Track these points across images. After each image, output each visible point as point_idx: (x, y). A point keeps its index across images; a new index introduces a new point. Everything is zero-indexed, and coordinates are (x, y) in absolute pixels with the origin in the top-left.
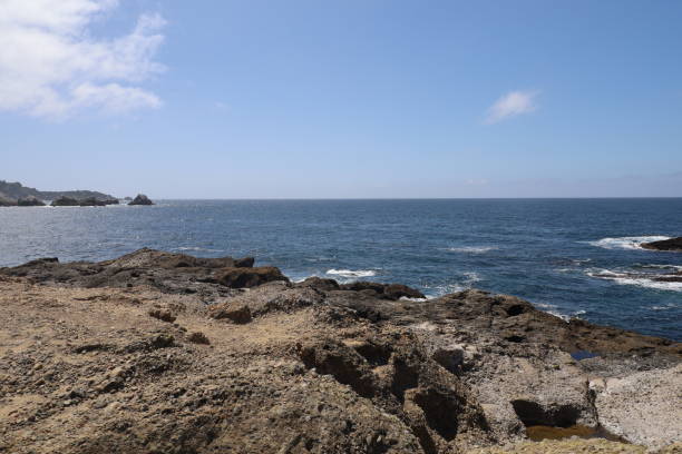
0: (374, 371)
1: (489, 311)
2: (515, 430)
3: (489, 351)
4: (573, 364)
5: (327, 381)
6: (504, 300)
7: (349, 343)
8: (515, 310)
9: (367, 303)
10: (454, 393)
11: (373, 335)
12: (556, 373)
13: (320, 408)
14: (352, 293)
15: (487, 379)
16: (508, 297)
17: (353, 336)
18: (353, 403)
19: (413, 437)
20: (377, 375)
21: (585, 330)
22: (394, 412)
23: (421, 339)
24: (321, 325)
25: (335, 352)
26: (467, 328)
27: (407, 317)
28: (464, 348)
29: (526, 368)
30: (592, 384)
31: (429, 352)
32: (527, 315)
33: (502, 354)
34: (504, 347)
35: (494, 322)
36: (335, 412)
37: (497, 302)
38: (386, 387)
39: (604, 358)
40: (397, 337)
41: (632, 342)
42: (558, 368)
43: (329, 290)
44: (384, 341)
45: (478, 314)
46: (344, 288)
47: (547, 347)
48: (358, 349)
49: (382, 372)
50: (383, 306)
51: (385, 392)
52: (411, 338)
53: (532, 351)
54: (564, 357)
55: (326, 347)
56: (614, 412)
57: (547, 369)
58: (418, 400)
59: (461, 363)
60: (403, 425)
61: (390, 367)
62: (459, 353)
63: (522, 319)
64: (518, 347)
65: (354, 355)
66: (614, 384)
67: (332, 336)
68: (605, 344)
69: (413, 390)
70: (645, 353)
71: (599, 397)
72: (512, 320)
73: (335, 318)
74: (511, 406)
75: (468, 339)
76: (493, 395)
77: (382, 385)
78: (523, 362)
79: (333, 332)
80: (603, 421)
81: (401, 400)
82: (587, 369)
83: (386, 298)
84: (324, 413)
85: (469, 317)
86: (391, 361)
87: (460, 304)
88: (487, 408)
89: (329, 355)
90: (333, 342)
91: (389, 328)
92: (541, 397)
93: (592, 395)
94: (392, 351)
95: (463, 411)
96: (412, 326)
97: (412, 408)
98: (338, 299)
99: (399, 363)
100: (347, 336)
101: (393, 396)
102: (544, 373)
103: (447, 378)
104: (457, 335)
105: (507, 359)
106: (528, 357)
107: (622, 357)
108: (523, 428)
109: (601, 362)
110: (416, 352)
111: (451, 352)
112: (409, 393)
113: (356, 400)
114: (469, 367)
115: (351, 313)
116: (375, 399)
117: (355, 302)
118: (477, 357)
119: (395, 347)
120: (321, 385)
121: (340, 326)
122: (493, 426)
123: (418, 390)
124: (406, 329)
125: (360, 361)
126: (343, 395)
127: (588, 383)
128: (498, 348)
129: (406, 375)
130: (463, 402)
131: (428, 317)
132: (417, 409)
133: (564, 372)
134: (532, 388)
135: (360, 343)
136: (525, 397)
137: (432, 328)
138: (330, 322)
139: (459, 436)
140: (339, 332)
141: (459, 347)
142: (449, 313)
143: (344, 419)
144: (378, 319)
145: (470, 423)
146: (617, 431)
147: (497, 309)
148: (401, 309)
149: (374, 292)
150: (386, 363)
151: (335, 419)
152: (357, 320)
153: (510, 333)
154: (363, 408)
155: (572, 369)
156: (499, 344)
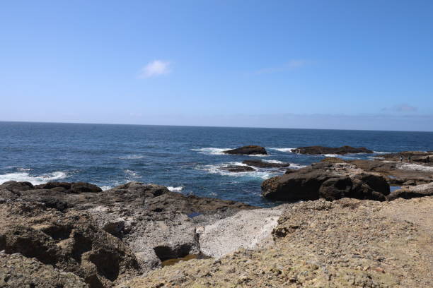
0: (58, 245)
1: (143, 194)
2: (155, 265)
3: (141, 219)
4: (189, 220)
5: (16, 258)
6: (152, 187)
7: (37, 227)
8: (158, 193)
9: (56, 197)
10: (116, 249)
11: (58, 219)
12: (180, 227)
13: (6, 280)
14: (44, 191)
15: (139, 237)
16: (154, 185)
17: (41, 222)
18: (37, 270)
19: (84, 283)
20: (60, 247)
21: (195, 200)
22: (72, 271)
23: (95, 218)
24: (13, 217)
25: (25, 236)
26: (128, 207)
27: (88, 204)
28: (125, 220)
29: (163, 226)
30: (197, 230)
31: (101, 225)
32: (165, 195)
33: (149, 220)
34: (150, 216)
35: (146, 201)
36: (20, 280)
37: (148, 189)
38: (67, 254)
39: (204, 215)
40: (77, 218)
41: (218, 204)
42: (180, 224)
43: (25, 190)
44: (66, 222)
45: (136, 197)
46: (38, 187)
47: (175, 213)
48: (45, 231)
49: (64, 244)
50: (69, 198)
51: (66, 258)
52: (87, 218)
53: (167, 216)
54: (184, 217)
55: (17, 233)
56: (208, 244)
57: (174, 225)
58: (91, 259)
59: (123, 229)
60: (77, 277)
61: (71, 240)
62: (122, 223)
63: (162, 198)
64: (159, 215)
65: (41, 236)
66: (209, 228)
67: (22, 224)
68: (205, 207)
69: (88, 253)
70: (223, 210)
71: (201, 237)
72: (156, 199)
73: (26, 210)
74: (153, 251)
75: (128, 214)
76: (143, 246)
77: (63, 253)
78: (161, 223)
79: (23, 221)
80: (202, 249)
81: (79, 261)
82: (196, 222)
83: (73, 192)
84: (10, 282)
85: (130, 200)
86: (72, 235)
87: (125, 192)
88: (138, 255)
89: (19, 239)
90: (23, 228)
91: (72, 213)
92: (171, 243)
93: (197, 236)
94: (73, 228)
95: (123, 260)
96: (90, 210)
97: (87, 265)
98: (32, 196)
99: (77, 236)
100: (36, 222)
101: (73, 259)
102: (173, 229)
103: (113, 240)
104: (121, 212)
105: (152, 223)
106: (164, 220)
107: (213, 213)
108: (160, 263)
109: (202, 217)
110: (91, 227)
111: (117, 223)
112: (85, 255)
113: (40, 268)
114: (128, 232)
115: (39, 205)
116: (58, 265)
117: (45, 197)
118: (133, 224)
119: (75, 225)
120: (9, 262)
121: (30, 216)
122: (142, 266)
123: (92, 252)
124: (84, 212)
125: (46, 239)
126: (29, 266)
127: (195, 230)
128: (147, 217)
129: (82, 243)
130: (123, 254)
131: (102, 203)
132: (91, 265)
133: (183, 226)
134: (166, 238)
135: (46, 226)
136: (162, 244)
137: (104, 209)
138: (21, 214)
139: (120, 276)
140: (29, 220)
141: (122, 219)
142: (117, 198)
143: (28, 283)
144: (64, 208)
145: (127, 267)
146: (208, 254)
147: (148, 193)
148: (83, 199)
149: (63, 188)
150: (68, 237)
151: (20, 285)
152: (45, 209)
153: (155, 207)
154: (46, 271)
155: (188, 223)
156: (147, 214)
